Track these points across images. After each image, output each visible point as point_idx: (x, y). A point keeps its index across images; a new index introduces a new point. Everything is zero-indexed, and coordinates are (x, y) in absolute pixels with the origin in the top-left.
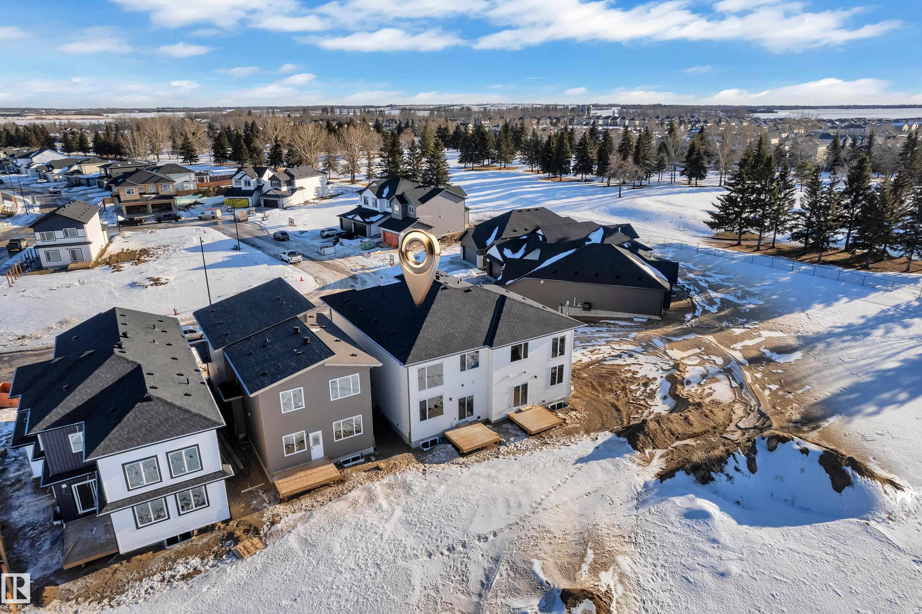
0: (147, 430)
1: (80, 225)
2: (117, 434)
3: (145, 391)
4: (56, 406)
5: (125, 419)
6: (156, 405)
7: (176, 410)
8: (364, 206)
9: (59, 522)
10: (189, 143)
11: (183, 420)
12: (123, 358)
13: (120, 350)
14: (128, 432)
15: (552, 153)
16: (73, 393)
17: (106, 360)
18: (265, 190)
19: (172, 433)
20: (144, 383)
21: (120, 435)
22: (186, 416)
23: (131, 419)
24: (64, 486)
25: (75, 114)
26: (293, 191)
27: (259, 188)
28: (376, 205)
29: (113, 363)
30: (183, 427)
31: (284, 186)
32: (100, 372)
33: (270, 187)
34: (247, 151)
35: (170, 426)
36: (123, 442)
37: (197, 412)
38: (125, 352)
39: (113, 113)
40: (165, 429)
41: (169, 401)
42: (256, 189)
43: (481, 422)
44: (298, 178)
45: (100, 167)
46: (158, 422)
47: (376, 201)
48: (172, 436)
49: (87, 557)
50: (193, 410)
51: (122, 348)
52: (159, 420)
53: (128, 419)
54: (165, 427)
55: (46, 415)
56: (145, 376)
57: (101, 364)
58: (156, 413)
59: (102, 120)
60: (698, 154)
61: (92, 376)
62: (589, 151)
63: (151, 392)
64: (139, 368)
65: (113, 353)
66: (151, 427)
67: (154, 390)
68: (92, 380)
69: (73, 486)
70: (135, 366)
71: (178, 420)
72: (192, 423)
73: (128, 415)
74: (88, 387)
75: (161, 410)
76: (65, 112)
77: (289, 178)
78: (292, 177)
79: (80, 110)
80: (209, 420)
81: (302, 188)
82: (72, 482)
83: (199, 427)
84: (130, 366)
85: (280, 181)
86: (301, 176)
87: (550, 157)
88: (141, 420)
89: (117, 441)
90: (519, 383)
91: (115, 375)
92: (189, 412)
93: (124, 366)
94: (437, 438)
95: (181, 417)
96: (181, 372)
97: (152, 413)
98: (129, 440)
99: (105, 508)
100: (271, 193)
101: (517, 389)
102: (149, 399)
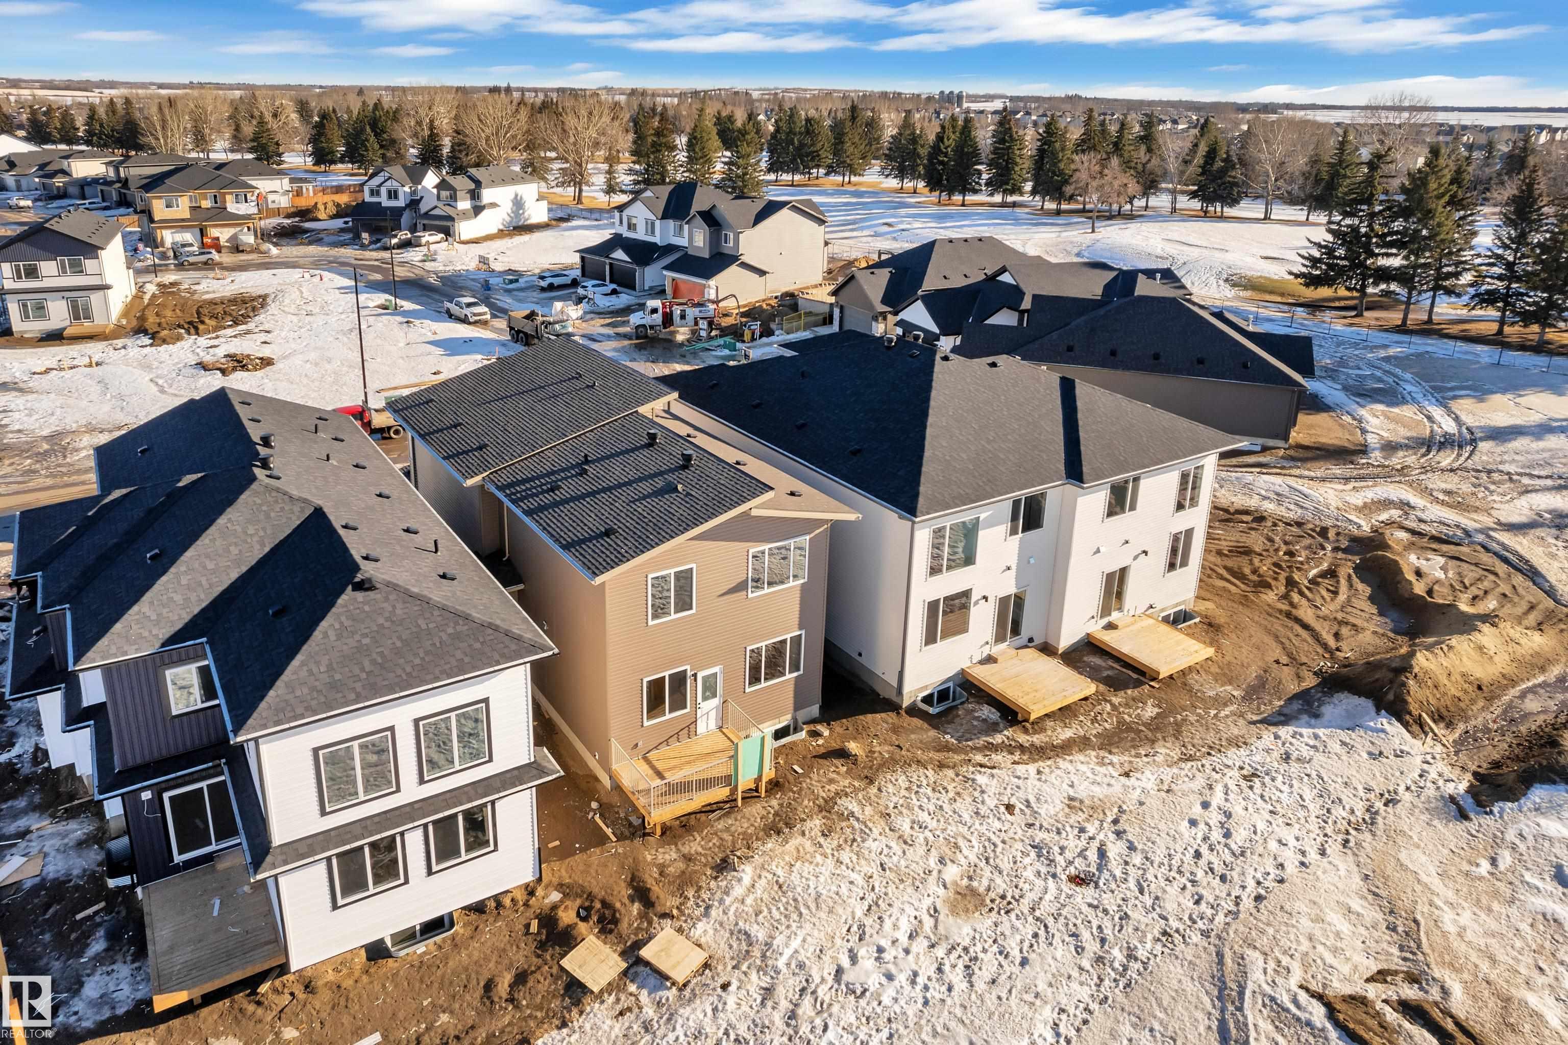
0: (373, 662)
1: (91, 250)
2: (304, 673)
3: (356, 568)
4: (136, 600)
5: (318, 634)
6: (387, 599)
7: (436, 613)
8: (626, 234)
9: (125, 881)
10: (268, 130)
11: (457, 636)
12: (278, 490)
13: (268, 473)
14: (330, 668)
15: (946, 155)
16: (173, 570)
17: (241, 493)
18: (424, 207)
19: (437, 672)
20: (346, 550)
21: (311, 673)
22: (462, 628)
23: (332, 635)
24: (146, 795)
25: (42, 88)
26: (478, 210)
27: (414, 203)
28: (653, 232)
29: (259, 501)
30: (459, 654)
31: (464, 199)
32: (229, 520)
33: (435, 202)
34: (377, 146)
35: (427, 653)
36: (319, 691)
37: (486, 619)
38: (278, 478)
39: (111, 88)
40: (417, 661)
41: (415, 590)
42: (407, 206)
43: (1036, 647)
44: (487, 187)
45: (107, 164)
46: (399, 644)
47: (653, 224)
48: (437, 679)
49: (211, 979)
50: (474, 614)
51: (270, 469)
52: (399, 638)
53: (325, 635)
54: (416, 655)
55: (116, 620)
56: (342, 532)
57: (230, 502)
58: (387, 619)
59: (94, 97)
60: (1227, 160)
61: (212, 530)
62: (1018, 152)
63: (367, 570)
64: (319, 514)
65: (253, 479)
66: (381, 654)
67: (373, 564)
68: (213, 540)
69: (166, 796)
70: (309, 511)
71: (445, 637)
72: (477, 645)
73: (324, 624)
74: (208, 556)
75: (399, 612)
76: (23, 85)
77: (473, 186)
78: (478, 183)
79: (51, 81)
80: (518, 639)
81: (494, 205)
82: (163, 786)
83: (496, 656)
84: (296, 509)
85: (455, 190)
86: (493, 183)
87: (942, 163)
88: (357, 637)
89: (306, 691)
90: (1115, 567)
91: (264, 529)
92: (467, 618)
93: (282, 509)
94: (951, 684)
95: (450, 630)
96: (413, 526)
97: (381, 621)
98: (334, 686)
99: (269, 859)
100: (436, 212)
101: (1110, 577)
102: (363, 586)
